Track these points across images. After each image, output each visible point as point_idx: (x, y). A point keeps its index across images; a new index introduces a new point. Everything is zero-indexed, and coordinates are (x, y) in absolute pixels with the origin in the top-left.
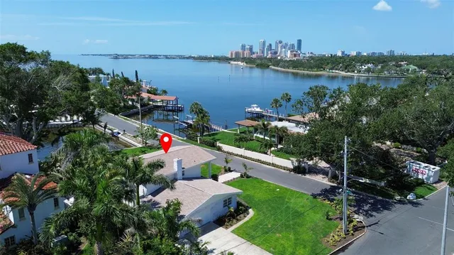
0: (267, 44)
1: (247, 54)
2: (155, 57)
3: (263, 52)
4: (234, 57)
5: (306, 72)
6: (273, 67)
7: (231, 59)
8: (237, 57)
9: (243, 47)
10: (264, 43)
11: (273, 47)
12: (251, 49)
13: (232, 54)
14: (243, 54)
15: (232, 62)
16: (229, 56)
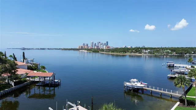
0: (94, 44)
1: (86, 47)
2: (44, 49)
3: (93, 46)
4: (80, 48)
5: (118, 54)
6: (101, 52)
7: (79, 49)
8: (82, 48)
9: (84, 44)
10: (93, 43)
11: (97, 45)
12: (87, 45)
13: (79, 47)
14: (85, 47)
15: (80, 51)
16: (78, 48)
